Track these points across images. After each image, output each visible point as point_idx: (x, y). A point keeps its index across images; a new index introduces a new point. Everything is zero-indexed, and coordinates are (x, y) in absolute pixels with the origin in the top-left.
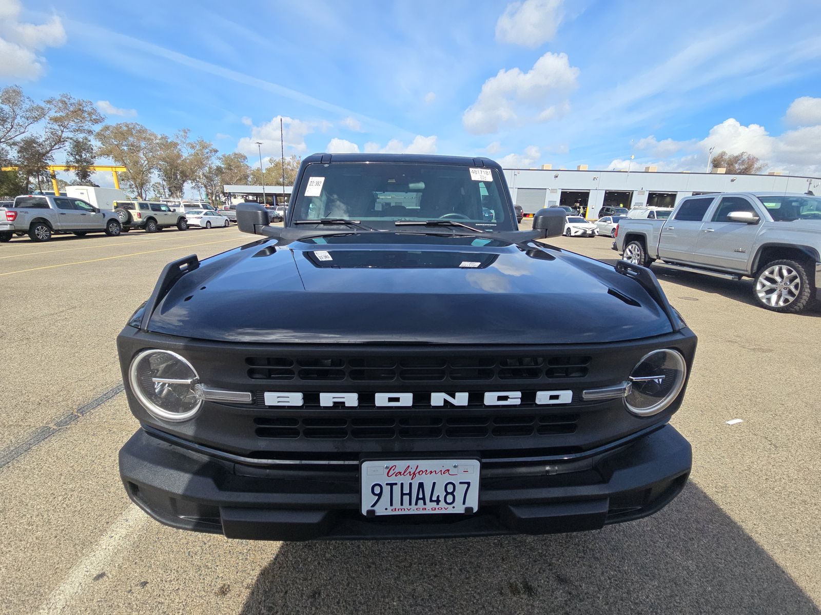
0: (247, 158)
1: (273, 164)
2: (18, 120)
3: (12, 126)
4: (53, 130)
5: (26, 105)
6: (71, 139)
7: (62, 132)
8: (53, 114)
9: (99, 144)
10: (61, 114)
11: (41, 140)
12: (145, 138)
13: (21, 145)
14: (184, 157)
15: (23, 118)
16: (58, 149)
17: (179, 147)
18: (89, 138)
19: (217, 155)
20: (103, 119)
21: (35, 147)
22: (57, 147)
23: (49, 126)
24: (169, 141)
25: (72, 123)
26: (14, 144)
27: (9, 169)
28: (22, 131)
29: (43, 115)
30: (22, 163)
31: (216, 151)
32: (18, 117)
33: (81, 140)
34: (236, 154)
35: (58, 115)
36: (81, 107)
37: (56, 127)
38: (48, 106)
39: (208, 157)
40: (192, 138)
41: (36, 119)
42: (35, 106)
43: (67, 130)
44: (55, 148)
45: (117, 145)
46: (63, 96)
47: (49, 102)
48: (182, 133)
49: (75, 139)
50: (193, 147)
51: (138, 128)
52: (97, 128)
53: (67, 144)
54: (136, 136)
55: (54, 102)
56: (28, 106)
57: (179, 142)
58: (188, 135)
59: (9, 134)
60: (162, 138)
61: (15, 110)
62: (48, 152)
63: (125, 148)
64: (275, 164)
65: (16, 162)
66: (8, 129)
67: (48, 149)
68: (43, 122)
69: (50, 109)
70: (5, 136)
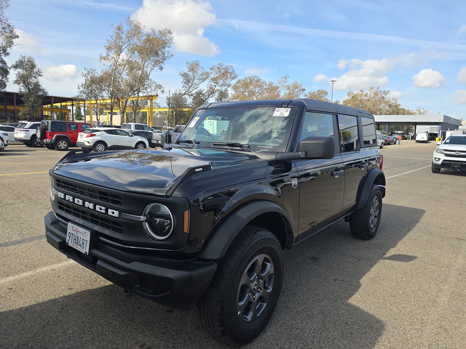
0: (327, 93)
1: (350, 96)
2: (196, 81)
3: (192, 84)
4: (211, 86)
5: (200, 72)
6: (219, 90)
7: (215, 86)
8: (213, 76)
9: (233, 92)
10: (217, 75)
11: (204, 92)
12: (258, 86)
13: (194, 95)
14: (281, 97)
15: (198, 80)
16: (212, 97)
17: (279, 90)
18: (228, 89)
19: (304, 93)
20: (237, 76)
21: (201, 97)
22: (211, 96)
23: (210, 83)
24: (274, 86)
25: (221, 81)
26: (192, 95)
27: (186, 109)
28: (196, 87)
29: (207, 77)
30: (193, 106)
31: (304, 90)
32: (196, 79)
33: (223, 91)
34: (319, 91)
35: (215, 76)
36: (227, 70)
37: (213, 84)
38: (211, 71)
39: (297, 95)
40: (290, 82)
41: (204, 80)
42: (204, 72)
43: (218, 85)
44: (210, 96)
45: (242, 92)
46: (219, 64)
47: (212, 69)
48: (283, 79)
49: (221, 90)
50: (289, 88)
51: (256, 79)
52: (233, 82)
53: (216, 94)
54: (254, 85)
55: (214, 69)
56: (201, 72)
57: (280, 86)
58: (287, 80)
59: (190, 89)
60: (270, 84)
61: (195, 75)
62: (206, 99)
63: (247, 93)
64: (352, 96)
65: (191, 105)
66: (190, 87)
67: (207, 97)
68: (207, 81)
69: (211, 73)
70: (188, 90)
